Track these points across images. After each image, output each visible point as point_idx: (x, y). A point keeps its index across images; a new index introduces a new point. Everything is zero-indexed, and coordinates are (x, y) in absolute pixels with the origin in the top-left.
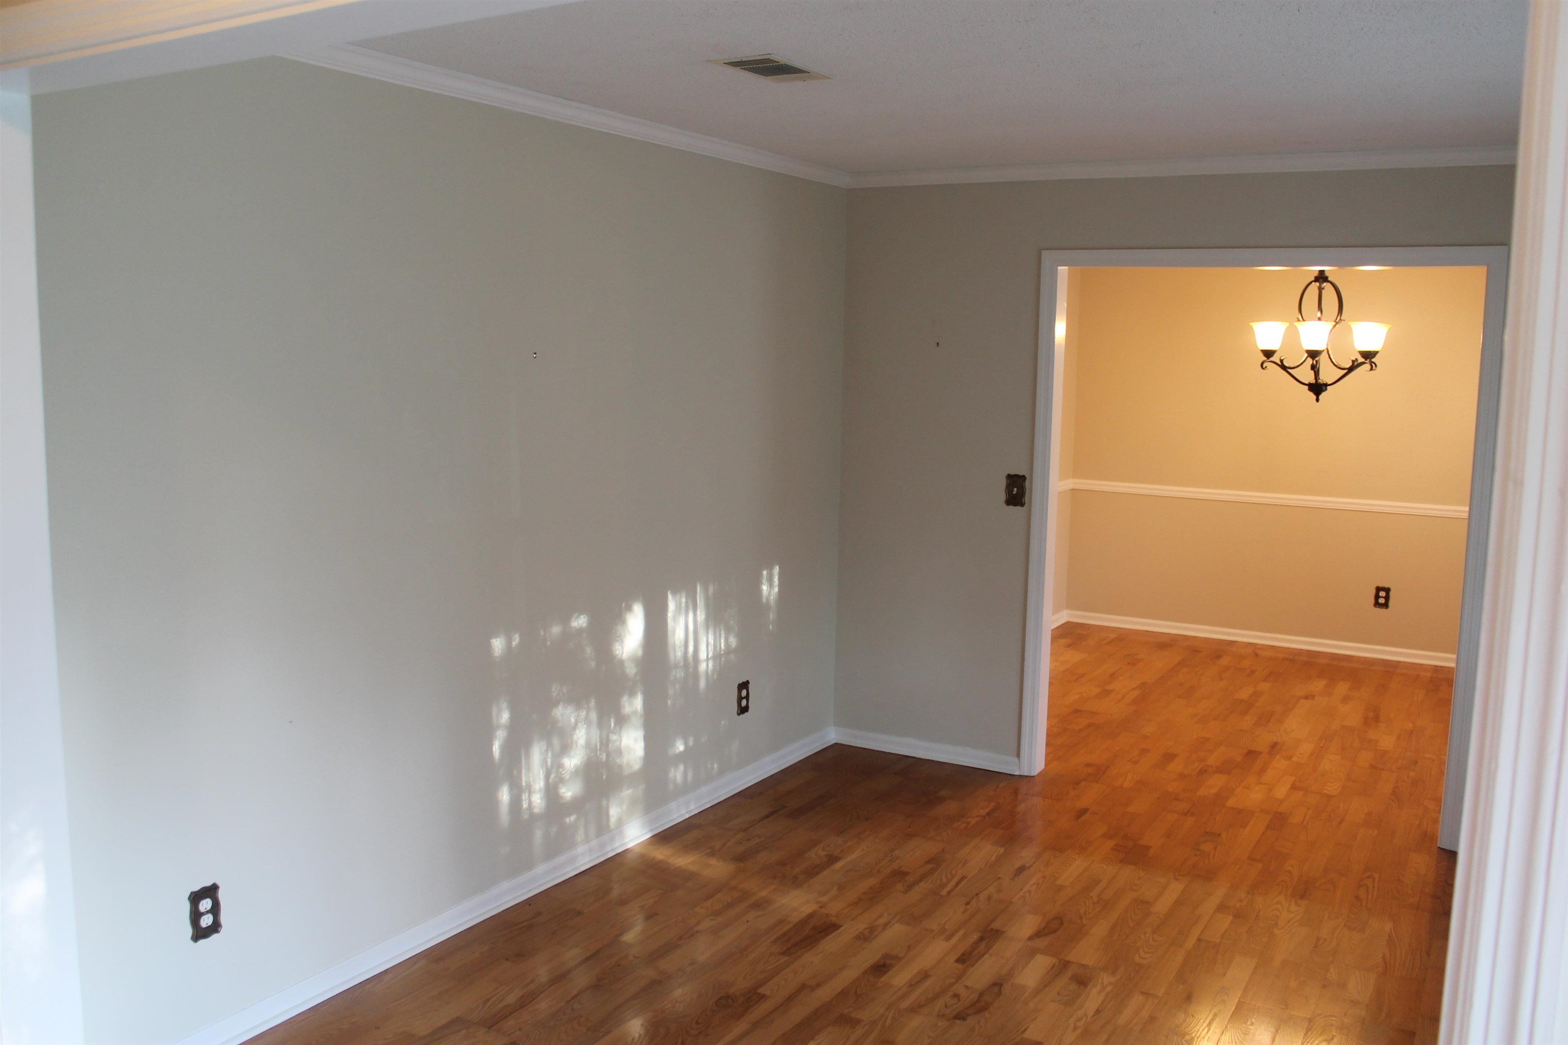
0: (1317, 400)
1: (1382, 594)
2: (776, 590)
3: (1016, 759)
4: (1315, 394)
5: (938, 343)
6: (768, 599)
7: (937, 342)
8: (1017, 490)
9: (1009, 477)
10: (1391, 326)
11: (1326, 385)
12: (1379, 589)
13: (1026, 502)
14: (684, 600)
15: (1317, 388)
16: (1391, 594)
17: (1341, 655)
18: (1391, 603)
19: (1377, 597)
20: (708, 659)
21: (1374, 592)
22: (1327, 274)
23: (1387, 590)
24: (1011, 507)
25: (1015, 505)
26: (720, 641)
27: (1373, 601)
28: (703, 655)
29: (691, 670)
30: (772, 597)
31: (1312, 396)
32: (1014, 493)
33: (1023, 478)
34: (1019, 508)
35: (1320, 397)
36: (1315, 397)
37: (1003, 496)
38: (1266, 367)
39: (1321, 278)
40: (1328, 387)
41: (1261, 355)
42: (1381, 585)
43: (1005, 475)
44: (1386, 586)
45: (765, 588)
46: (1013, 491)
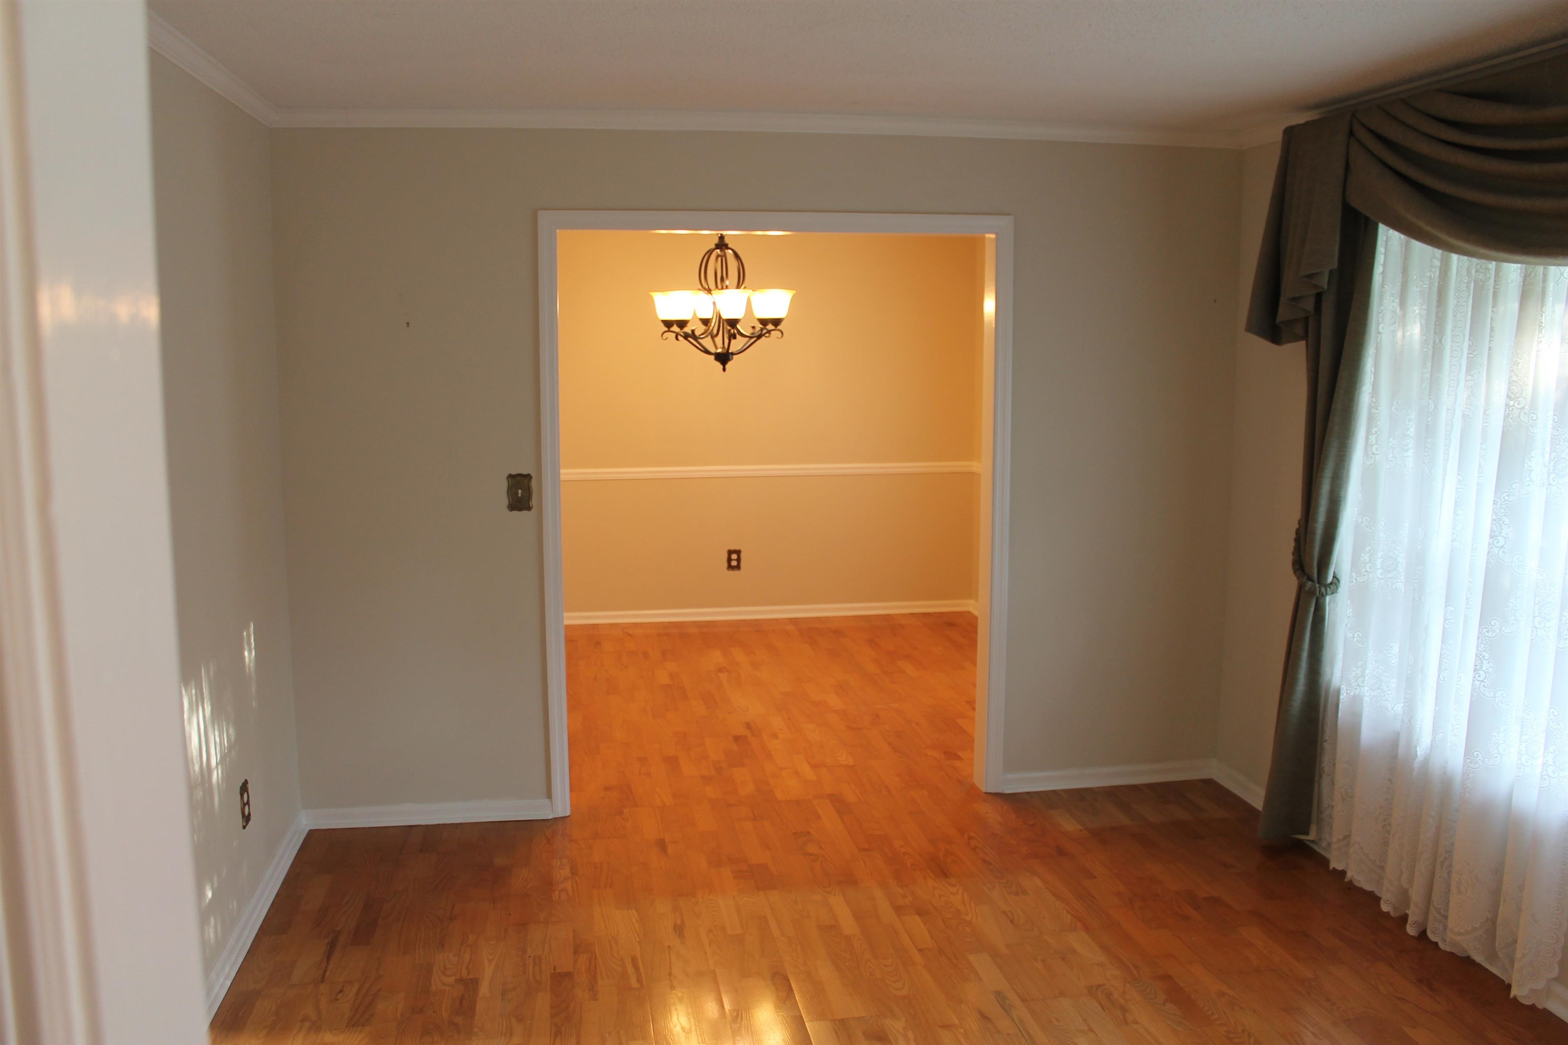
0: (724, 370)
1: (734, 556)
2: (254, 654)
3: (547, 801)
4: (722, 364)
5: (408, 326)
6: (249, 668)
7: (408, 321)
8: (522, 492)
9: (511, 477)
10: (793, 292)
11: (733, 354)
12: (730, 552)
13: (533, 505)
14: (194, 691)
15: (724, 358)
16: (742, 555)
17: (702, 622)
18: (742, 565)
19: (729, 560)
20: (217, 766)
21: (726, 556)
22: (727, 240)
23: (738, 552)
24: (515, 513)
25: (520, 509)
26: (223, 735)
27: (726, 565)
28: (213, 763)
29: (207, 785)
30: (252, 664)
31: (719, 366)
32: (520, 495)
33: (528, 477)
34: (525, 512)
35: (727, 366)
36: (721, 367)
37: (504, 501)
38: (667, 339)
39: (722, 244)
40: (734, 356)
41: (662, 325)
42: (732, 548)
43: (507, 475)
44: (737, 548)
45: (246, 654)
46: (517, 494)
